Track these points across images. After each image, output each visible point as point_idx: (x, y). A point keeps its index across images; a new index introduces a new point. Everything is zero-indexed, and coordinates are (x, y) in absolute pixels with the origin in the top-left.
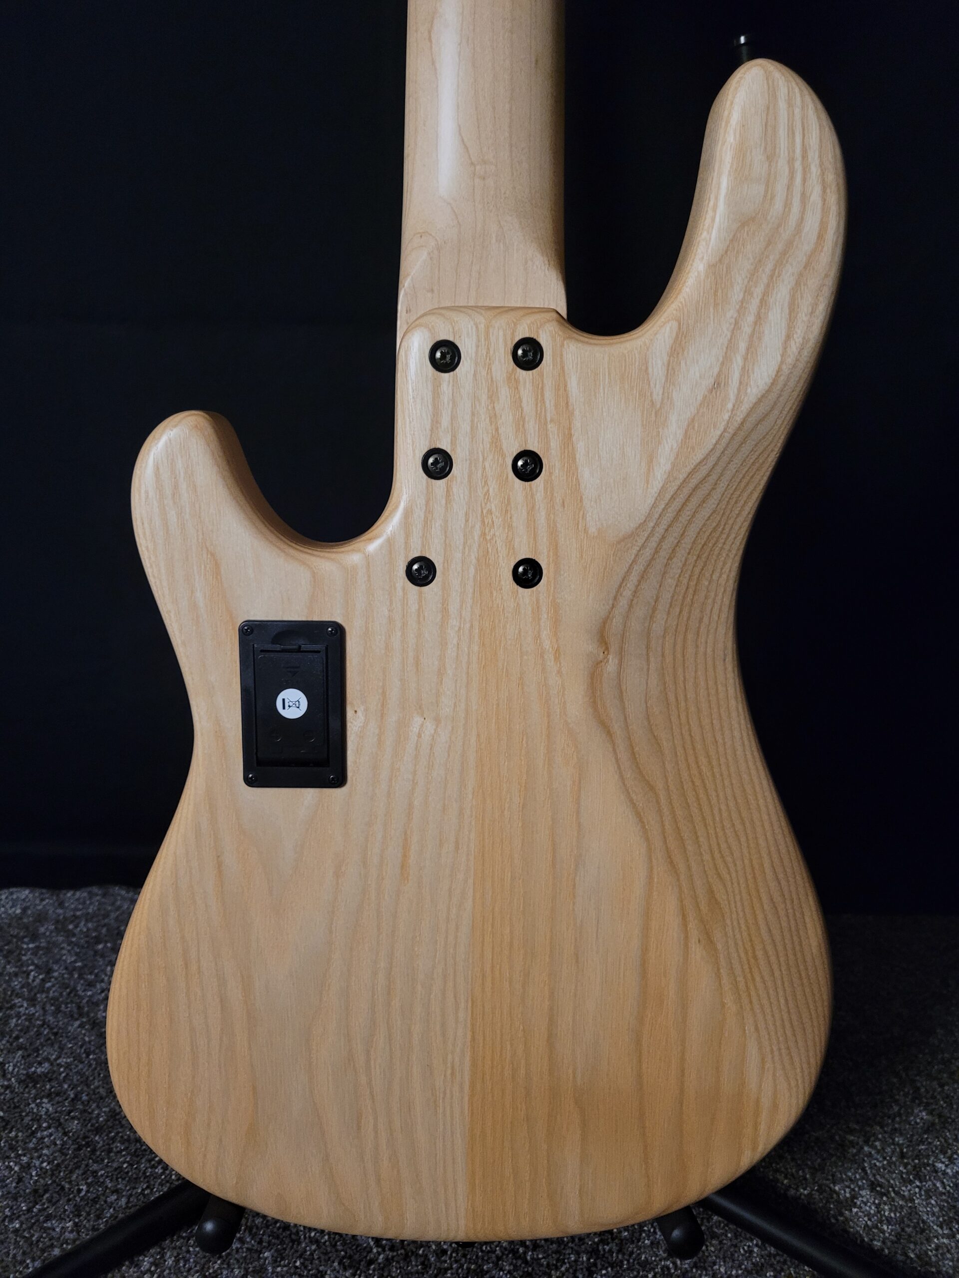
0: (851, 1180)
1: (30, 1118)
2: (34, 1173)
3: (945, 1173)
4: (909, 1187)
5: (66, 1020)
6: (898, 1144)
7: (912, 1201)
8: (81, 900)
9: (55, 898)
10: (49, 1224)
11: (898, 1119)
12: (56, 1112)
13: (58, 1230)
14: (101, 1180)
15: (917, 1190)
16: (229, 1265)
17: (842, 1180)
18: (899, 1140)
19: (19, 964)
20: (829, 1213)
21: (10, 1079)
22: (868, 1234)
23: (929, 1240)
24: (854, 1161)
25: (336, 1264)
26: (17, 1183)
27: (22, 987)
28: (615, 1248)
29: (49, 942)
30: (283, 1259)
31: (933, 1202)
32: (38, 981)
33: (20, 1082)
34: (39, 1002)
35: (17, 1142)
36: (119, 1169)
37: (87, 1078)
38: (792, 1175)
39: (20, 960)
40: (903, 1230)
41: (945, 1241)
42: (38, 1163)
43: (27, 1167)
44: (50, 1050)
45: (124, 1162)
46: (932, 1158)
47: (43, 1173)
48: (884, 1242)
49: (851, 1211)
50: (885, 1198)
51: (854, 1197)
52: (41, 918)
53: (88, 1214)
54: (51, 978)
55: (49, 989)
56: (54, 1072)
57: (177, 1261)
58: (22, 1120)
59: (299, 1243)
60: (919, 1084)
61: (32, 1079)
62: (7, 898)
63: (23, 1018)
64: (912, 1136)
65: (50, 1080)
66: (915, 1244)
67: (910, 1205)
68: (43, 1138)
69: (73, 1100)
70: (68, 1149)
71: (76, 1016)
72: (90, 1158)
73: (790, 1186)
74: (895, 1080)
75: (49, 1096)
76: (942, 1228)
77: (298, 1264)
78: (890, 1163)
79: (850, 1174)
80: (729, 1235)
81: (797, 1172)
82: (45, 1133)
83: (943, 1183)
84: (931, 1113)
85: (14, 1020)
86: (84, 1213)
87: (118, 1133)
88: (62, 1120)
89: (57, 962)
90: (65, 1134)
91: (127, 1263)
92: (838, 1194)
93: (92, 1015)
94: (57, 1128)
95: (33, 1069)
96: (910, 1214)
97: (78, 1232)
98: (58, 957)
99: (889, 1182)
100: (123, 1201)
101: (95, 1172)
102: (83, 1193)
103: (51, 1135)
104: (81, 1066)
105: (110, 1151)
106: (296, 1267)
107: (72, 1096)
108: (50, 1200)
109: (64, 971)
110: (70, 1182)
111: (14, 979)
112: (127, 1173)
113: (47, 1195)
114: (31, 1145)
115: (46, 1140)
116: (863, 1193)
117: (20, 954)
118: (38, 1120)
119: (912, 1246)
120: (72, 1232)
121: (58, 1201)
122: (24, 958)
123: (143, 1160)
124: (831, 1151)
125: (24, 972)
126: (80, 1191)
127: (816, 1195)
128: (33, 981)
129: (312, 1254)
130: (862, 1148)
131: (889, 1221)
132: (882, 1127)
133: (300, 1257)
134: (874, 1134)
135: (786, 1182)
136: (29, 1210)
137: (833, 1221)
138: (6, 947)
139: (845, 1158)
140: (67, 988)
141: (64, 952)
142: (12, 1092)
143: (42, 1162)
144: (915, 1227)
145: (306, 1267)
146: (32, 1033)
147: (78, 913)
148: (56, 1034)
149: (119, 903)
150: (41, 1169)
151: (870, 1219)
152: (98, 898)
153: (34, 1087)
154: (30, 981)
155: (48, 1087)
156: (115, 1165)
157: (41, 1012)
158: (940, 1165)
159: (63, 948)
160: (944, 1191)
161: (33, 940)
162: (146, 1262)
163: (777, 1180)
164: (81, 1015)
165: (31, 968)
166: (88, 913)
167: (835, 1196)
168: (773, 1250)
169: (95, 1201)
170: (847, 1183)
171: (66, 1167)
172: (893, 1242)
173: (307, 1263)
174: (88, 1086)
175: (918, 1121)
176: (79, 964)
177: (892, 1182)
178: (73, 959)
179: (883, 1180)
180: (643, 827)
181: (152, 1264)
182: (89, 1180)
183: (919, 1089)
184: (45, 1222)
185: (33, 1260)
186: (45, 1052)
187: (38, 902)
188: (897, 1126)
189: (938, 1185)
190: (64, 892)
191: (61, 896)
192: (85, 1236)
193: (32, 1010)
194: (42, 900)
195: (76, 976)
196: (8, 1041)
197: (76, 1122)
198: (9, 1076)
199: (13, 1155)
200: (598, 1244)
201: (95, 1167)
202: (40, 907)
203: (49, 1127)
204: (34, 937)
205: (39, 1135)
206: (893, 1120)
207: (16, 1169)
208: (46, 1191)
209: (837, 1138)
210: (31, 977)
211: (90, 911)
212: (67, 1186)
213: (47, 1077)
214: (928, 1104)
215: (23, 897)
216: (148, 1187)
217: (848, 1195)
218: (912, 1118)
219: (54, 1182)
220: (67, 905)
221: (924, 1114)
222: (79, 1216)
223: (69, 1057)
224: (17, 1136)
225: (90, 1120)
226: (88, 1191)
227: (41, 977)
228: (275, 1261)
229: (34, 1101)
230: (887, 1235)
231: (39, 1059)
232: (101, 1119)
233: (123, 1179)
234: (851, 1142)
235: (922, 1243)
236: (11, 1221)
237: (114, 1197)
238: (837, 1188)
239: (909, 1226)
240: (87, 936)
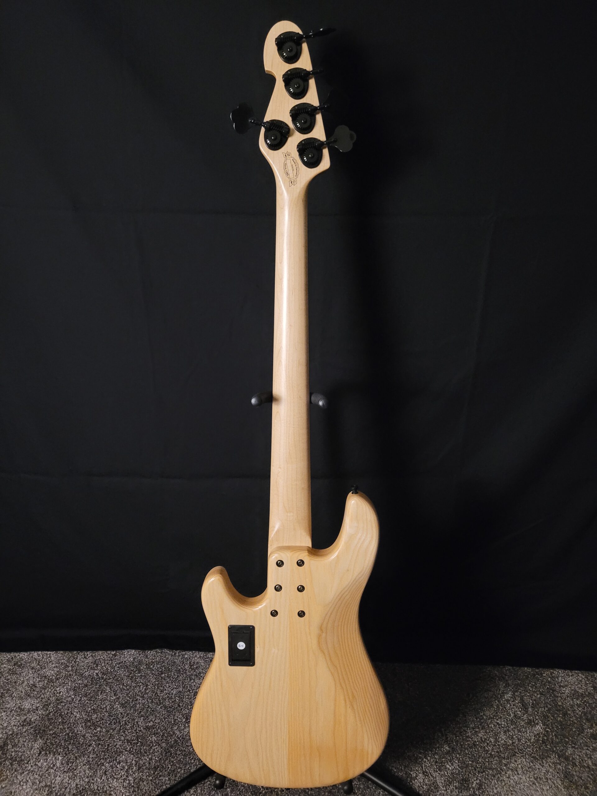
0: (417, 770)
1: (149, 742)
2: (154, 761)
3: (449, 769)
4: (436, 773)
5: (156, 706)
6: (436, 758)
7: (436, 778)
8: (154, 655)
9: (144, 653)
10: (160, 778)
11: (437, 749)
12: (157, 740)
13: (164, 780)
14: (175, 764)
15: (438, 774)
16: (217, 793)
17: (414, 770)
18: (437, 757)
19: (136, 682)
20: (407, 781)
21: (140, 728)
22: (418, 789)
23: (438, 791)
24: (419, 764)
25: (250, 793)
26: (149, 764)
27: (139, 692)
28: (337, 791)
29: (145, 674)
30: (233, 791)
31: (442, 779)
32: (143, 690)
33: (144, 729)
34: (146, 698)
35: (146, 750)
36: (180, 760)
37: (166, 728)
38: (398, 768)
39: (136, 681)
40: (430, 788)
41: (443, 792)
42: (154, 758)
43: (151, 759)
44: (152, 717)
45: (181, 758)
46: (446, 764)
47: (156, 761)
48: (423, 792)
49: (415, 781)
50: (427, 777)
51: (417, 776)
52: (140, 662)
53: (172, 775)
54: (148, 688)
55: (148, 693)
56: (154, 725)
57: (201, 791)
58: (147, 742)
59: (238, 787)
60: (448, 736)
61: (147, 728)
62: (127, 654)
63: (141, 704)
64: (441, 755)
65: (154, 728)
66: (433, 792)
67: (435, 779)
68: (154, 749)
69: (162, 736)
70: (163, 753)
71: (159, 704)
72: (170, 757)
73: (396, 772)
74: (440, 734)
75: (154, 734)
76: (443, 787)
77: (238, 793)
78: (431, 765)
79: (417, 768)
80: (374, 788)
81: (400, 767)
82: (155, 747)
83: (447, 772)
84: (449, 747)
85: (138, 705)
86: (171, 775)
87: (178, 748)
88: (160, 743)
89: (149, 682)
90: (161, 748)
91: (186, 791)
92: (411, 775)
93: (164, 704)
94: (158, 746)
95: (148, 724)
96: (434, 783)
97: (170, 781)
98: (149, 679)
99: (429, 771)
100: (183, 771)
101: (173, 762)
102: (170, 768)
103: (157, 748)
104: (163, 723)
105: (176, 754)
106: (238, 794)
107: (162, 734)
108: (160, 770)
109: (152, 686)
110: (165, 765)
111: (135, 689)
112: (183, 762)
113: (159, 769)
114: (151, 752)
115: (156, 750)
116: (420, 775)
117: (135, 678)
118: (152, 743)
119: (432, 793)
120: (168, 781)
121: (162, 771)
122: (137, 680)
123: (187, 758)
124: (412, 760)
125: (139, 686)
126: (169, 768)
127: (404, 775)
128: (142, 689)
129: (242, 790)
130: (423, 759)
131: (426, 785)
132: (431, 752)
133: (239, 791)
134: (428, 755)
135: (395, 770)
136: (154, 773)
137: (408, 784)
138: (130, 675)
139: (416, 762)
140: (154, 692)
141: (151, 677)
142: (142, 732)
143: (156, 758)
144: (434, 787)
145: (241, 794)
146: (145, 710)
147: (153, 661)
148: (153, 711)
149: (167, 656)
150: (156, 760)
151: (420, 784)
152: (160, 654)
153: (149, 731)
154: (141, 689)
155: (153, 731)
156: (179, 759)
157: (147, 702)
158: (448, 766)
159: (150, 676)
160: (447, 775)
161: (139, 673)
162: (192, 791)
163: (392, 770)
164: (160, 703)
165: (141, 684)
166: (157, 661)
167: (410, 775)
168: (387, 793)
169: (174, 771)
170: (415, 771)
171: (163, 759)
172: (426, 792)
173: (241, 793)
174: (166, 731)
175: (444, 750)
176: (157, 683)
177: (431, 771)
178: (154, 680)
179: (428, 771)
180: (333, 677)
181: (194, 792)
182: (171, 764)
183: (448, 738)
184: (160, 777)
185: (158, 789)
186: (151, 717)
187: (138, 656)
188: (437, 751)
189: (446, 773)
190: (147, 651)
191: (146, 653)
192: (173, 783)
193: (144, 701)
194: (140, 655)
195: (156, 688)
196: (138, 714)
197: (164, 744)
198: (140, 727)
199: (146, 755)
200: (331, 789)
201: (172, 760)
202: (139, 658)
203: (156, 745)
204: (140, 671)
205: (153, 748)
206: (436, 750)
207: (148, 759)
208: (158, 767)
209: (416, 755)
210: (141, 688)
211: (157, 660)
212: (164, 766)
213: (153, 727)
214: (449, 744)
215: (133, 653)
216: (190, 767)
217: (415, 776)
218: (442, 749)
219: (160, 764)
220: (149, 657)
221: (447, 747)
222: (170, 776)
223: (158, 720)
224: (146, 748)
225: (169, 743)
226: (171, 768)
227: (144, 688)
228: (231, 792)
229: (150, 736)
230: (425, 789)
231: (149, 720)
232: (172, 743)
233: (182, 764)
234: (420, 757)
235: (435, 792)
236: (149, 777)
237: (179, 770)
238: (411, 773)
239: (432, 786)
240: (158, 671)
